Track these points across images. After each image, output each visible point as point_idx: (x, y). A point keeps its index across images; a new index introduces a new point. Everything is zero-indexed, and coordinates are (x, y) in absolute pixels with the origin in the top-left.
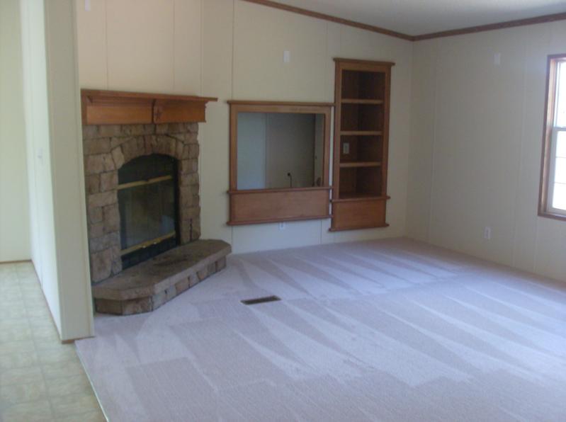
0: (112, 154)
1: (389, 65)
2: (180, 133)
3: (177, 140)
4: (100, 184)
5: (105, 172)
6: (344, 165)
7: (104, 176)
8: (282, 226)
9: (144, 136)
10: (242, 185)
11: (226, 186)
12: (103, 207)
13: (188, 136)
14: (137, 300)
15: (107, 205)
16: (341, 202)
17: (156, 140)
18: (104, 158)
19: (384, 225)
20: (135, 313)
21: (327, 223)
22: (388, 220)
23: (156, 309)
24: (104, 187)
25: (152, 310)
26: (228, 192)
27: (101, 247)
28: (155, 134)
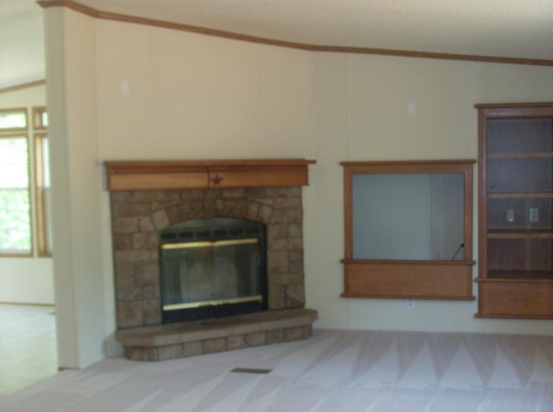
0: (151, 216)
2: (266, 197)
3: (260, 205)
4: (132, 243)
5: (139, 231)
7: (136, 236)
8: (410, 305)
9: (202, 201)
10: (358, 254)
11: (341, 254)
12: (136, 263)
13: (280, 200)
14: (142, 348)
15: (142, 262)
16: (489, 282)
17: (224, 204)
18: (139, 220)
21: (473, 307)
23: (164, 360)
24: (137, 245)
25: (158, 360)
26: (342, 261)
27: (131, 298)
28: (221, 198)
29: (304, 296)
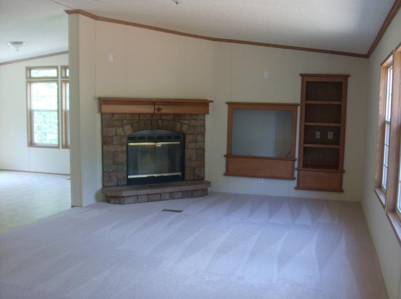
0: (123, 128)
1: (346, 77)
2: (185, 120)
3: (182, 124)
4: (112, 142)
5: (116, 135)
6: (307, 145)
7: (115, 138)
8: (260, 181)
9: (151, 120)
11: (224, 151)
12: (114, 152)
13: (193, 121)
14: (115, 197)
15: (117, 152)
16: (303, 170)
17: (162, 123)
18: (116, 129)
19: (341, 191)
20: (115, 203)
21: (294, 183)
22: (344, 188)
23: (127, 204)
24: (115, 143)
25: (124, 204)
26: (225, 156)
27: (111, 171)
28: (161, 119)
29: (204, 174)
